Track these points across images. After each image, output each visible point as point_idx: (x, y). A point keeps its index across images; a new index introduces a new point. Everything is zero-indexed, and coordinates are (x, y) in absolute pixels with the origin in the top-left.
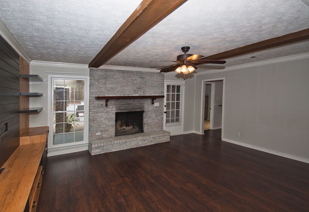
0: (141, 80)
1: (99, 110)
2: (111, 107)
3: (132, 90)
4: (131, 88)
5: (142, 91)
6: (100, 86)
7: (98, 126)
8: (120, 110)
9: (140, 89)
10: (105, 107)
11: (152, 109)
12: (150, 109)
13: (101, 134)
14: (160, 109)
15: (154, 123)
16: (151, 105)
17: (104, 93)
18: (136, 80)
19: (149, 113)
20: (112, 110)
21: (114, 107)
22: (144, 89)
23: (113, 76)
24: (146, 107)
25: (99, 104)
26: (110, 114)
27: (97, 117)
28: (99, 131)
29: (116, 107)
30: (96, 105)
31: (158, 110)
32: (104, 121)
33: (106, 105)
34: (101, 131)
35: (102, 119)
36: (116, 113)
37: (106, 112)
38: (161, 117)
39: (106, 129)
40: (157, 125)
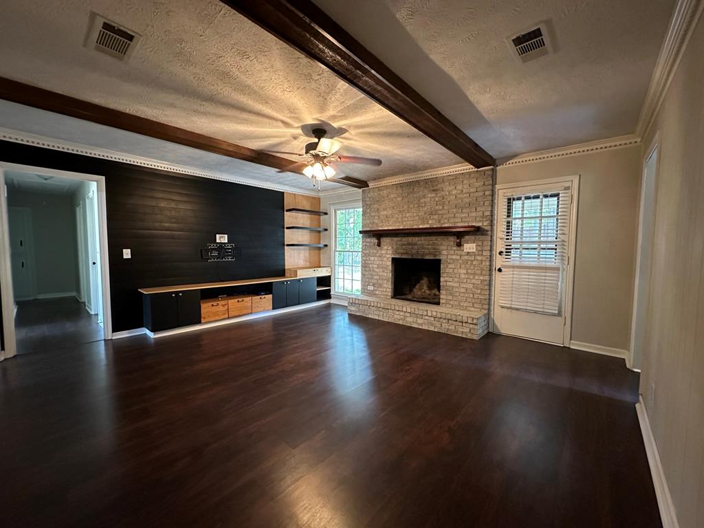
0: (433, 195)
1: (372, 251)
2: (386, 248)
3: (417, 218)
4: (415, 214)
5: (436, 217)
6: (373, 214)
7: (370, 277)
8: (398, 254)
9: (431, 214)
10: (378, 248)
11: (459, 257)
12: (454, 257)
13: (374, 290)
14: (479, 258)
15: (463, 290)
16: (455, 248)
17: (377, 224)
18: (424, 197)
19: (450, 266)
20: (388, 252)
21: (390, 248)
22: (440, 212)
23: (388, 196)
24: (445, 252)
25: (370, 242)
26: (385, 259)
27: (369, 262)
28: (371, 284)
29: (392, 248)
30: (368, 244)
31: (472, 261)
32: (377, 270)
33: (379, 245)
34: (374, 285)
35: (375, 266)
36: (393, 259)
37: (379, 256)
38: (481, 278)
39: (379, 282)
40: (471, 296)
